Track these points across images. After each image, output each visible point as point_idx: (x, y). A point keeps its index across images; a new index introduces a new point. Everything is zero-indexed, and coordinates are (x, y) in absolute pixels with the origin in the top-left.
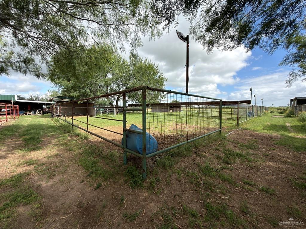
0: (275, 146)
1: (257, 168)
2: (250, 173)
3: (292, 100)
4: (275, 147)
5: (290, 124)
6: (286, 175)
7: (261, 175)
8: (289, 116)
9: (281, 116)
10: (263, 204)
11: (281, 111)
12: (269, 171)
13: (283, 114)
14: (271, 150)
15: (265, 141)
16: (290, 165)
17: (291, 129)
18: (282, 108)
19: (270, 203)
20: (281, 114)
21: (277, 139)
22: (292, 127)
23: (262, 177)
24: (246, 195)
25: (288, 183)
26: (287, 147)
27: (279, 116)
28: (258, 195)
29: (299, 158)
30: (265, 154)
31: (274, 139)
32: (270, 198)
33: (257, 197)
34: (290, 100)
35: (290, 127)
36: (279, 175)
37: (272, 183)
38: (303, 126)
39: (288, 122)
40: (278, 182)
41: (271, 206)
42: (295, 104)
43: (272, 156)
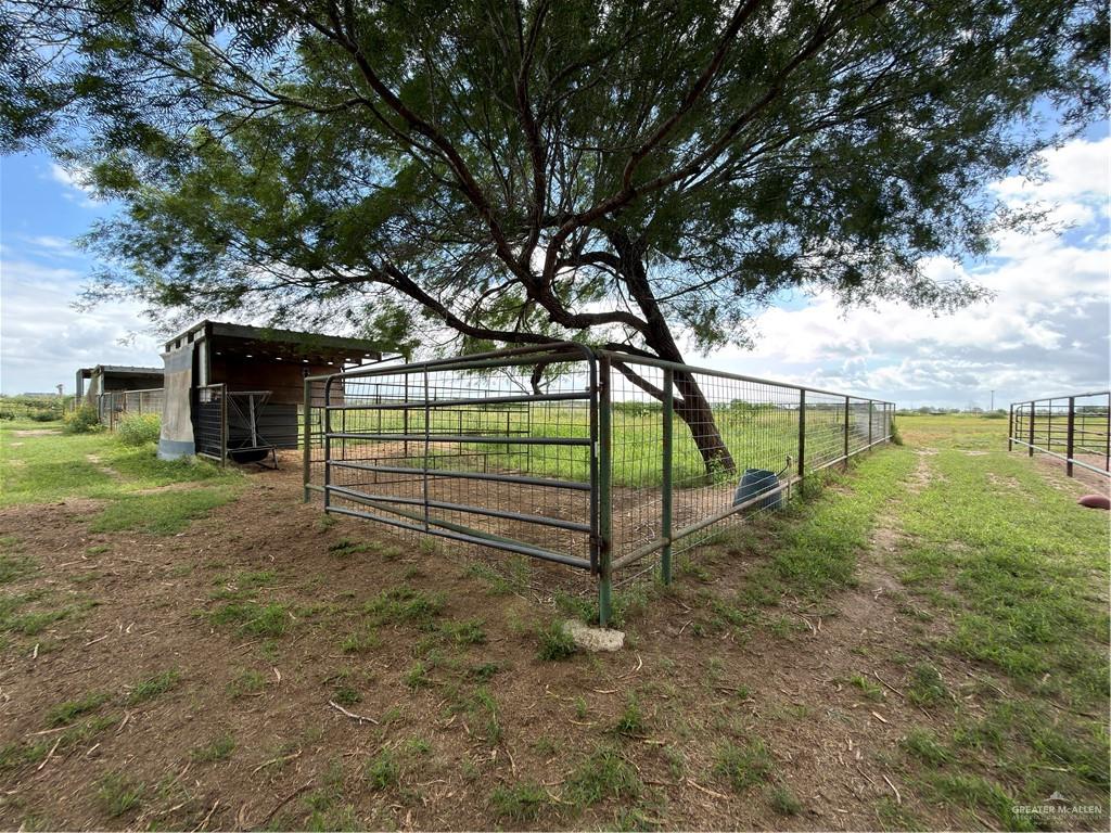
0: (100, 537)
1: (80, 639)
2: (59, 674)
3: (86, 374)
4: (100, 541)
5: (102, 455)
6: (179, 611)
7: (108, 655)
8: (80, 428)
9: (46, 431)
10: (167, 732)
11: (44, 411)
12: (125, 628)
13: (52, 424)
14: (92, 557)
15: (48, 532)
16: (174, 577)
17: (114, 472)
18: (46, 401)
19: (184, 713)
20: (44, 424)
21: (91, 512)
22: (113, 464)
23: (115, 656)
24: (98, 755)
25: (195, 627)
26: (137, 529)
27: (43, 431)
28: (139, 721)
29: (182, 549)
30: (79, 579)
31: (81, 517)
32: (176, 701)
33: (137, 730)
34: (78, 373)
35: (105, 466)
36: (161, 620)
37: (156, 656)
38: (142, 459)
39: (90, 449)
40: (169, 641)
41: (191, 720)
42: (96, 387)
43: (109, 575)
